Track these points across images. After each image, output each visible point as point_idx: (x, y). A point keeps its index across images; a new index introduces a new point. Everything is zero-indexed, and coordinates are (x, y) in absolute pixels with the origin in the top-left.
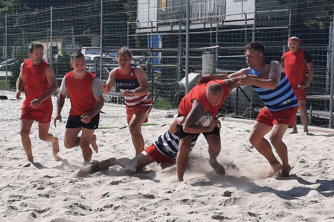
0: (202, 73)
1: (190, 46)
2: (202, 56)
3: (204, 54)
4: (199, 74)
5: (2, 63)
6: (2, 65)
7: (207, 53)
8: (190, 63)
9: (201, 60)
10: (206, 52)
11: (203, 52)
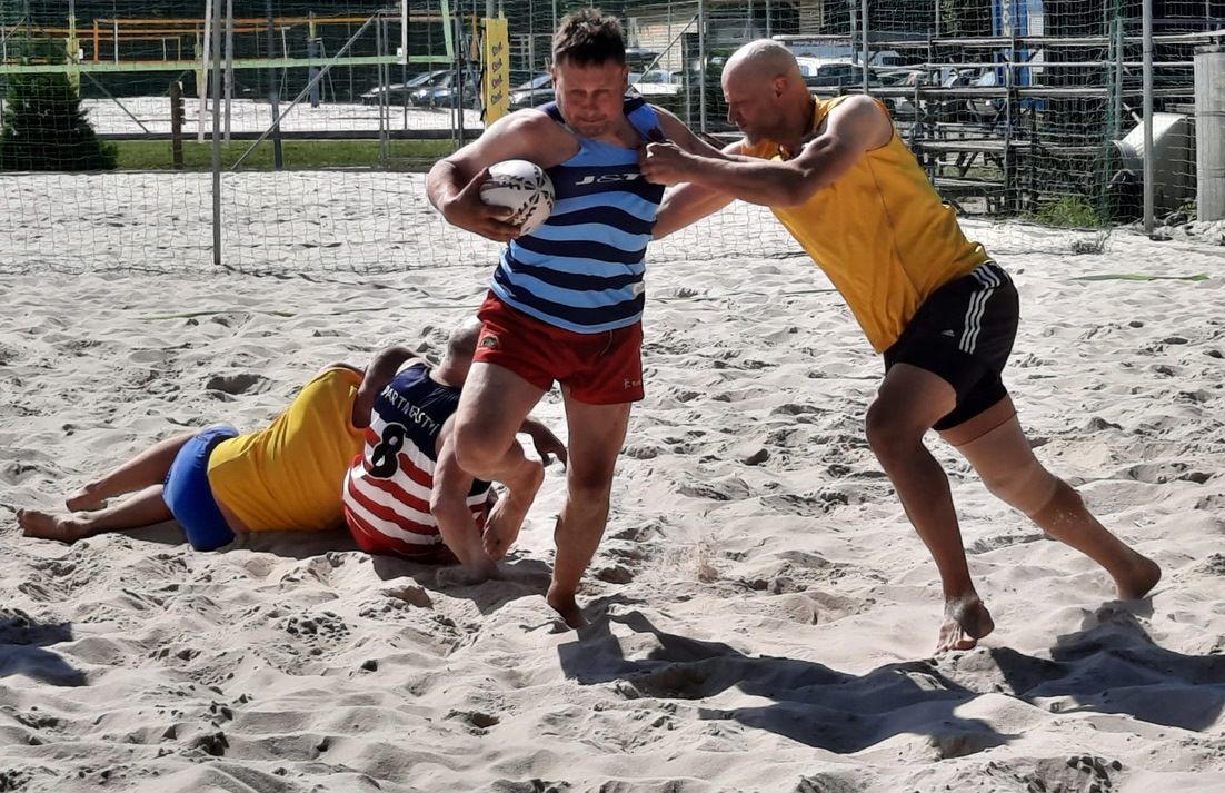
0: (1193, 115)
1: (1156, 29)
2: (1192, 60)
3: (1200, 52)
4: (1183, 117)
5: (523, 87)
6: (529, 94)
7: (1209, 52)
8: (1156, 84)
9: (1190, 71)
10: (1205, 48)
11: (1196, 48)
